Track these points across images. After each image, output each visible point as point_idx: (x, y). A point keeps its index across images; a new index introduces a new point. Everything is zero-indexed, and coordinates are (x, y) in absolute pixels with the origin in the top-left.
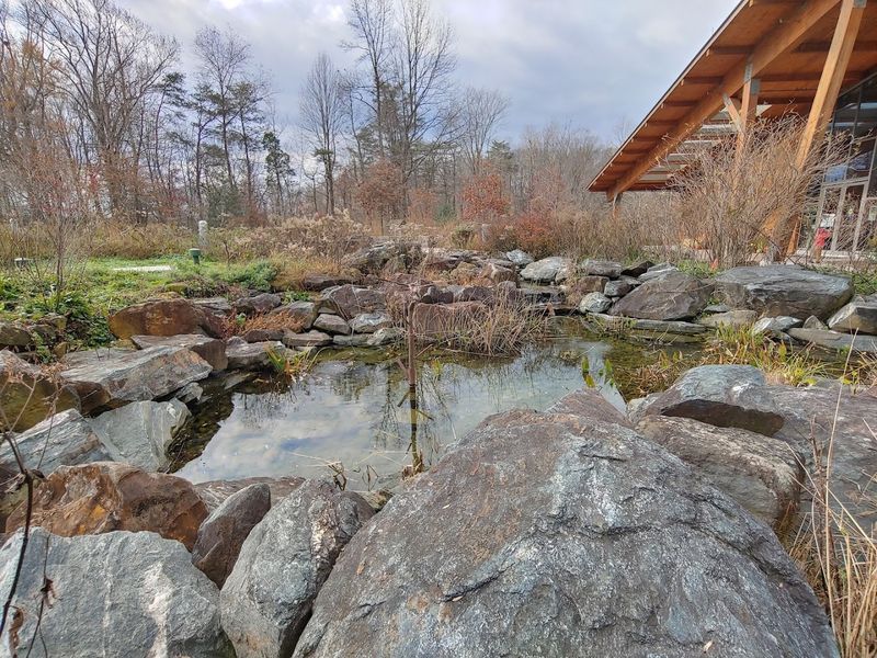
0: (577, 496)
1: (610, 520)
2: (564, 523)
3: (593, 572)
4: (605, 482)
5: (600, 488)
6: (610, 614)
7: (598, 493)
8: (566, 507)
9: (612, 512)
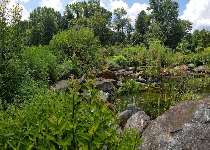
0: (201, 115)
1: (208, 120)
2: (197, 120)
3: (203, 129)
4: (208, 113)
5: (206, 114)
6: (206, 137)
7: (206, 115)
8: (198, 117)
9: (208, 118)
